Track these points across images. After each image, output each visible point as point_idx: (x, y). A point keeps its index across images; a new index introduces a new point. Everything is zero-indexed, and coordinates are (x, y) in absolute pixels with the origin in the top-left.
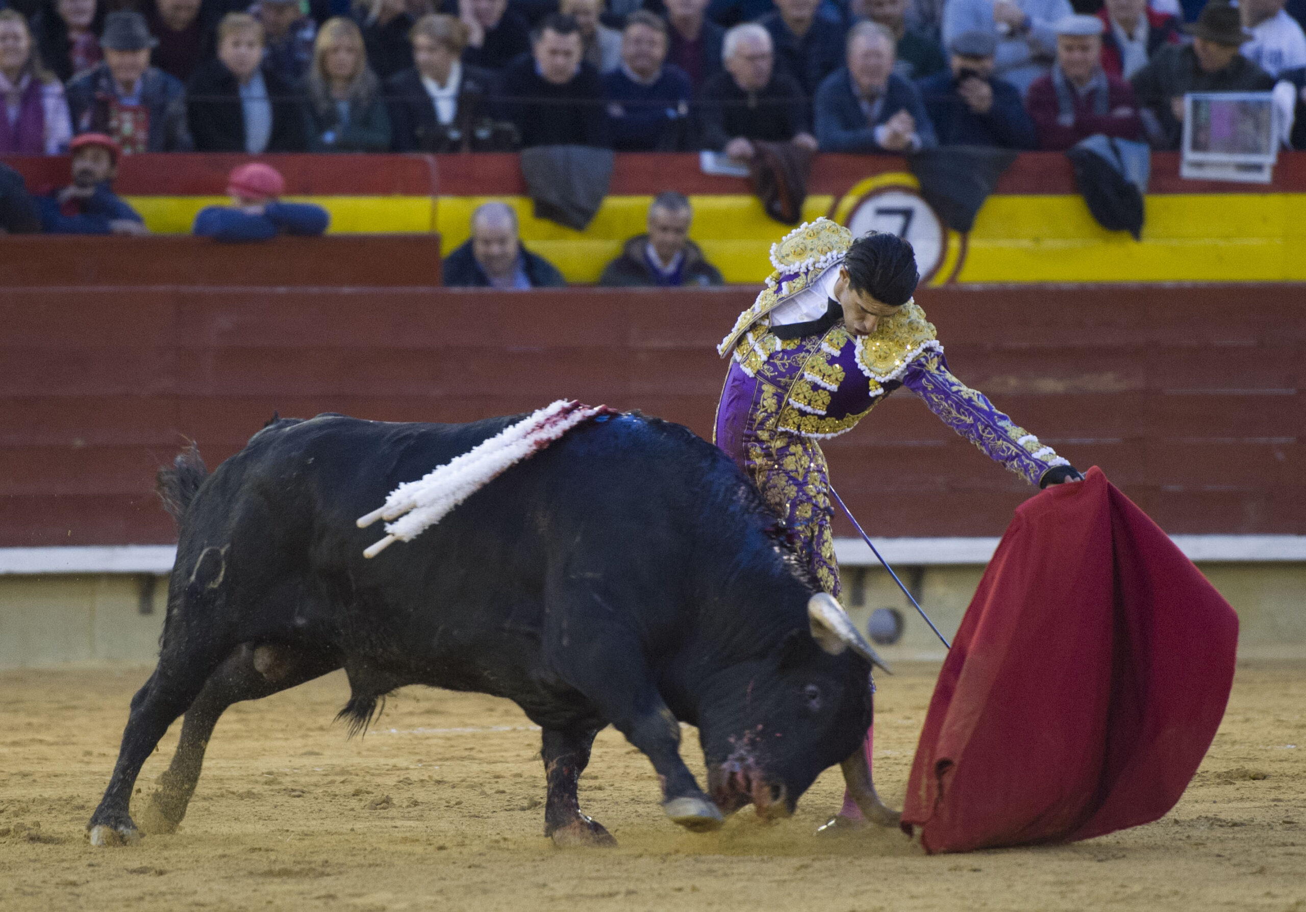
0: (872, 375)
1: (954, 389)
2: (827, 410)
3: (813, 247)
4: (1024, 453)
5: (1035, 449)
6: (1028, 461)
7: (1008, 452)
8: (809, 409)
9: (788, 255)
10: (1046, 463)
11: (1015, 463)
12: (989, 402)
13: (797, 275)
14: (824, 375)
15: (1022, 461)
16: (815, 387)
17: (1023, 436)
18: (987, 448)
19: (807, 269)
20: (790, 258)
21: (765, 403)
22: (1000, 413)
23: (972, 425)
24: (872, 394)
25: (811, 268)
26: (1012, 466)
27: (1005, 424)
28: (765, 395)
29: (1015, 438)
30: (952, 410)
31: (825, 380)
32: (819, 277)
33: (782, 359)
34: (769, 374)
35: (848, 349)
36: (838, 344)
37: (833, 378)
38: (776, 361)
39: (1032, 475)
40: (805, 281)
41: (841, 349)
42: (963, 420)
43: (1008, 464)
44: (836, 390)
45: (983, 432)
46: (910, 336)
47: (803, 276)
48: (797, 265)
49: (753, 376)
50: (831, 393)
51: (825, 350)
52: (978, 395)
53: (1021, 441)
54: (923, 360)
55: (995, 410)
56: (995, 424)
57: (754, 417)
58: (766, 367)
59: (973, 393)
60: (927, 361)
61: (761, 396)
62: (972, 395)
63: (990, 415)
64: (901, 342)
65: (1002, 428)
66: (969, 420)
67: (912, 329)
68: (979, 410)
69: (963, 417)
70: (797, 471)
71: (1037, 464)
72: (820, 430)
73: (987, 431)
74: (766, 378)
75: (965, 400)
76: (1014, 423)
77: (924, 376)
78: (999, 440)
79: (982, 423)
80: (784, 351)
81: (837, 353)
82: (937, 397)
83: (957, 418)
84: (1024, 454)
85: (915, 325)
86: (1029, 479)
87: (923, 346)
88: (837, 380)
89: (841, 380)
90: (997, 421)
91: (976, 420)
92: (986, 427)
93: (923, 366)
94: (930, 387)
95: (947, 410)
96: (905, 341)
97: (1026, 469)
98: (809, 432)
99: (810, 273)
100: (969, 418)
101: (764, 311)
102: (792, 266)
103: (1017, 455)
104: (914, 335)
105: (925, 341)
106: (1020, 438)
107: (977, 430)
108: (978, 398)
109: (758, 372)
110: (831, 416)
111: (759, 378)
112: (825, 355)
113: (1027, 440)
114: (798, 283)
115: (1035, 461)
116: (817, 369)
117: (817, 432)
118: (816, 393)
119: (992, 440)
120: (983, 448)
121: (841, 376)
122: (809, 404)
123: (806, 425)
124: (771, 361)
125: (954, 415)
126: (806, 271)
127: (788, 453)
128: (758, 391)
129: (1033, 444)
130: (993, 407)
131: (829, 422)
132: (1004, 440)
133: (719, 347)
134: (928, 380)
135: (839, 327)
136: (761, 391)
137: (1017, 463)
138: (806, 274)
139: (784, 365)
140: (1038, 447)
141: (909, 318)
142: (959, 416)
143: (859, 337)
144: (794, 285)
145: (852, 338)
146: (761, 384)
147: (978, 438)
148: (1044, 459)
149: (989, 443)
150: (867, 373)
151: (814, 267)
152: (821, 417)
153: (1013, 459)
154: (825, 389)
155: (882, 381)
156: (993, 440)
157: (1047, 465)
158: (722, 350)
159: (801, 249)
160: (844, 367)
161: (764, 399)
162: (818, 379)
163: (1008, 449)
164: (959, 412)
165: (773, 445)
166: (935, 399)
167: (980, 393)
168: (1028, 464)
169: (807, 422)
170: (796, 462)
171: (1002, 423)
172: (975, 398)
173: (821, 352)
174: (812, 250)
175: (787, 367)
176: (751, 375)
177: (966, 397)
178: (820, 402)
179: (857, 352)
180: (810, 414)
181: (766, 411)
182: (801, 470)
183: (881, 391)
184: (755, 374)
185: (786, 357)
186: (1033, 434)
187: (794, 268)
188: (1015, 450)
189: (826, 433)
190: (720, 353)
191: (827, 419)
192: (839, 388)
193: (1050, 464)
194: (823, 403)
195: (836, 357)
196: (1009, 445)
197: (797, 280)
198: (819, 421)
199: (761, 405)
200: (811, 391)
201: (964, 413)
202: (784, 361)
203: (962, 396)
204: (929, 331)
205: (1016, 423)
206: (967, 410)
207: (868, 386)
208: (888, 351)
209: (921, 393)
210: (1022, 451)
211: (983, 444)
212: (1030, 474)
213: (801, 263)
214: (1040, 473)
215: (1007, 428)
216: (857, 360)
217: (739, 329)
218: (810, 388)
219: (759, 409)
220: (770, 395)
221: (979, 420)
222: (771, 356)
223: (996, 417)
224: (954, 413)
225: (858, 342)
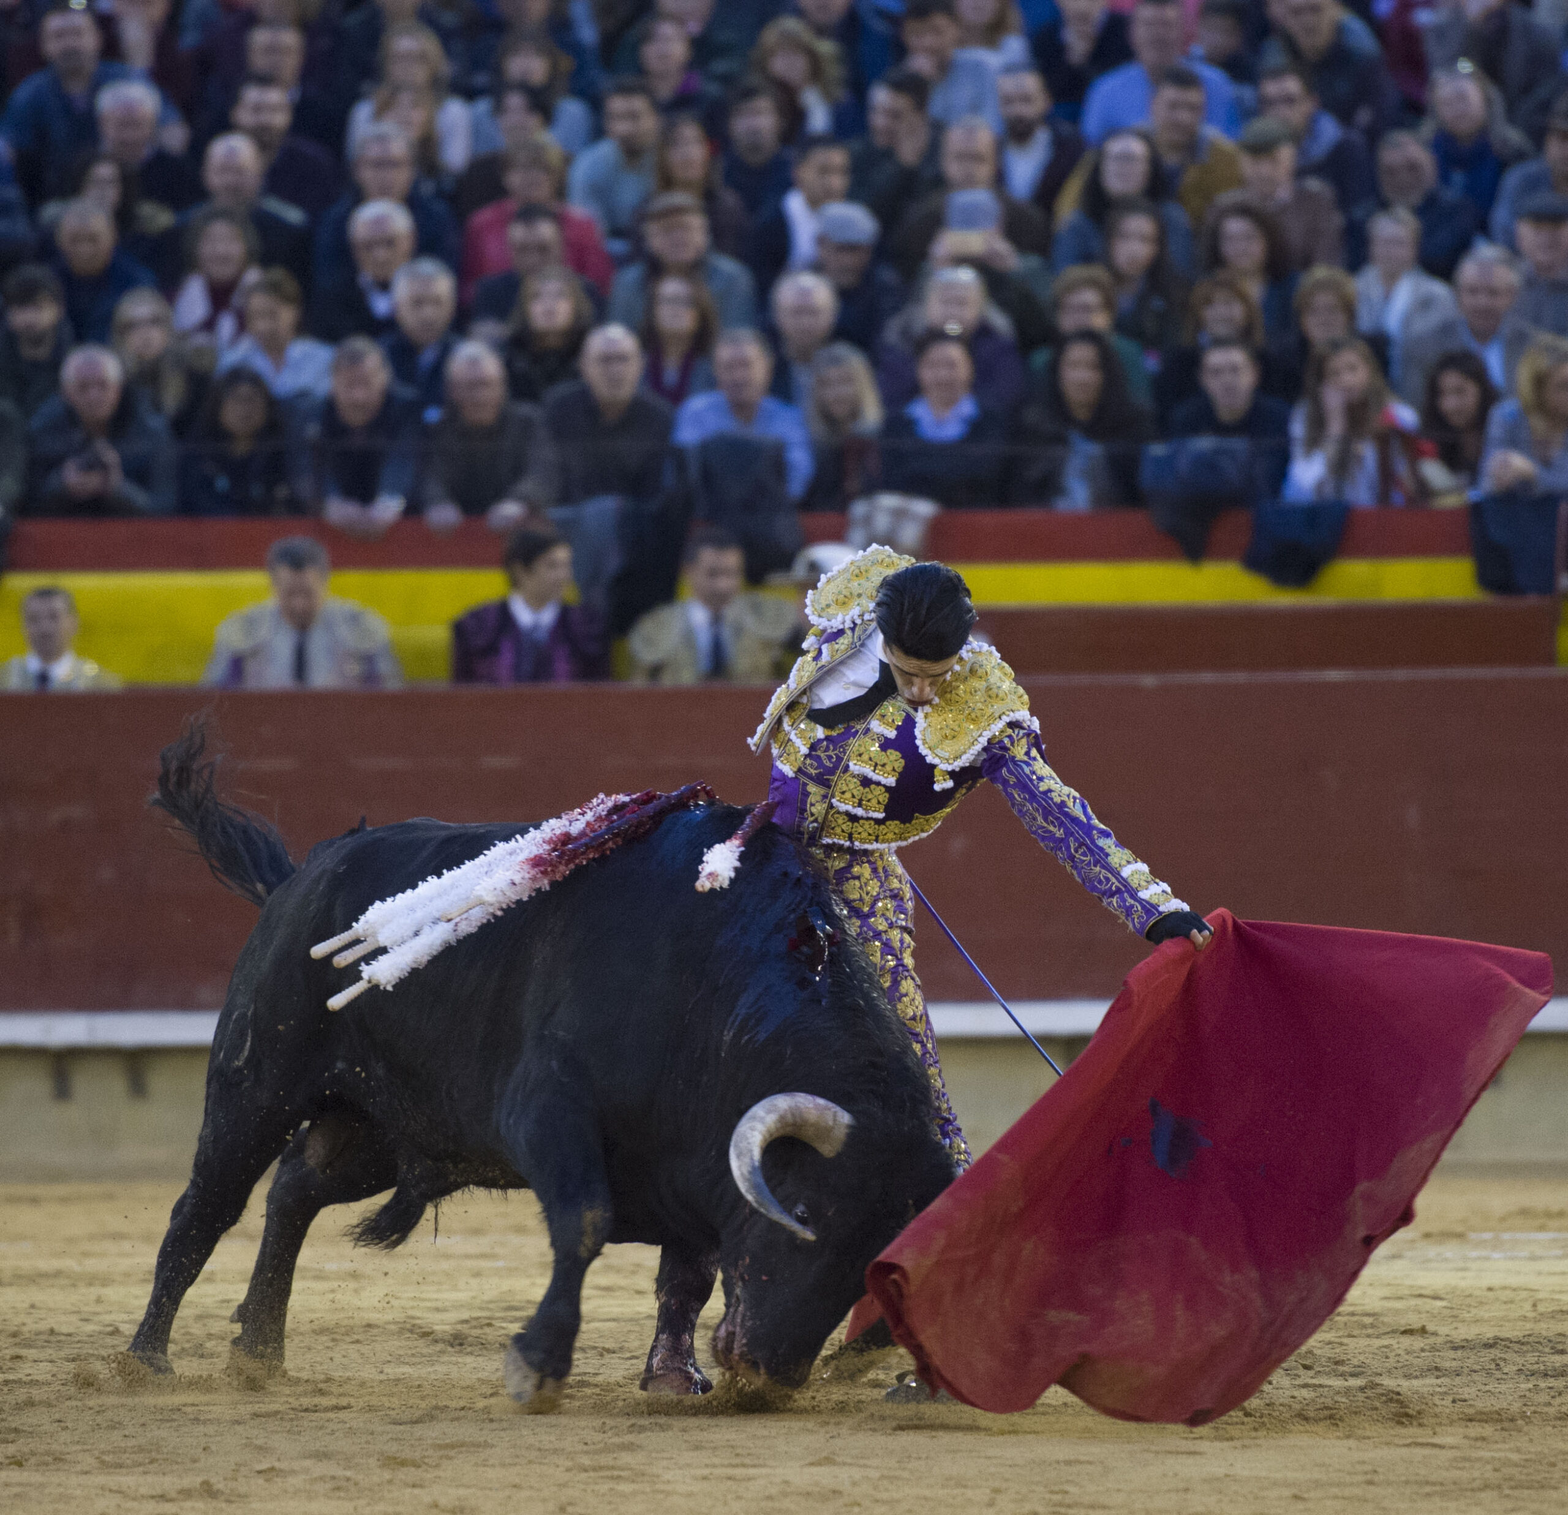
0: (936, 761)
1: (1043, 787)
2: (885, 811)
3: (861, 592)
4: (1127, 889)
5: (1143, 883)
6: (1132, 902)
7: (1107, 885)
8: (860, 812)
9: (828, 606)
10: (1155, 907)
11: (1114, 900)
12: (1089, 810)
13: (841, 633)
14: (876, 765)
15: (1124, 901)
16: (866, 782)
17: (1129, 862)
18: (1079, 874)
19: (854, 622)
20: (831, 611)
21: (814, 810)
22: (1102, 826)
23: (1061, 840)
24: (937, 787)
25: (858, 621)
26: (1110, 904)
27: (1108, 844)
28: (812, 799)
29: (1117, 866)
30: (1037, 815)
31: (877, 771)
32: (868, 632)
33: (827, 749)
34: (813, 772)
35: (907, 728)
36: (893, 721)
37: (889, 768)
38: (819, 753)
39: (1136, 920)
40: (851, 640)
41: (898, 728)
42: (1051, 832)
43: (1105, 901)
44: (894, 785)
45: (1076, 851)
46: (987, 706)
47: (849, 632)
48: (840, 618)
49: (794, 775)
50: (888, 789)
51: (875, 730)
52: (1075, 798)
53: (1126, 872)
54: (1006, 741)
55: (1096, 822)
56: (1093, 842)
57: (802, 829)
58: (808, 761)
59: (1068, 796)
60: (1012, 744)
61: (806, 802)
62: (1066, 799)
63: (1088, 828)
64: (973, 716)
65: (1101, 849)
66: (1059, 833)
67: (990, 697)
68: (1075, 820)
69: (1051, 828)
70: (861, 899)
71: (1143, 907)
72: (881, 837)
73: (1081, 851)
74: (810, 777)
75: (1055, 804)
76: (1120, 842)
77: (1006, 764)
78: (1095, 866)
79: (1076, 840)
80: (827, 738)
81: (892, 734)
82: (1019, 795)
83: (1044, 827)
84: (1128, 891)
85: (995, 690)
86: (1131, 926)
87: (1006, 719)
88: (894, 770)
89: (900, 770)
90: (1096, 837)
91: (1068, 833)
92: (1081, 845)
93: (1006, 749)
94: (1012, 780)
95: (1031, 814)
96: (979, 715)
97: (1129, 911)
98: (864, 843)
99: (857, 629)
100: (1059, 830)
101: (802, 686)
102: (833, 621)
103: (1118, 891)
104: (992, 706)
105: (1007, 713)
106: (1125, 866)
107: (1068, 848)
108: (1074, 802)
109: (800, 770)
110: (893, 819)
111: (803, 779)
112: (875, 737)
113: (1135, 870)
114: (843, 644)
115: (1140, 901)
116: (865, 757)
117: (877, 841)
118: (867, 790)
119: (1086, 865)
120: (1075, 873)
121: (900, 764)
122: (860, 805)
123: (859, 833)
124: (814, 753)
125: (1039, 823)
126: (852, 626)
127: (849, 876)
128: (802, 794)
129: (1142, 877)
130: (1094, 817)
131: (891, 828)
132: (1103, 867)
133: (751, 742)
134: (1010, 771)
135: (894, 698)
136: (807, 794)
137: (1117, 902)
138: (853, 629)
139: (830, 758)
140: (1148, 882)
141: (987, 681)
142: (1045, 825)
143: (920, 708)
144: (837, 646)
145: (912, 711)
146: (805, 785)
147: (1068, 858)
148: (1154, 901)
149: (1083, 868)
150: (930, 759)
151: (863, 620)
152: (878, 822)
153: (1112, 895)
154: (878, 784)
155: (950, 768)
156: (1089, 864)
157: (1157, 910)
158: (755, 745)
159: (845, 596)
160: (901, 752)
161: (812, 805)
162: (868, 771)
163: (1108, 880)
164: (1046, 820)
165: (829, 865)
166: (1016, 796)
167: (1077, 795)
168: (1132, 906)
169: (860, 830)
170: (861, 888)
171: (1102, 842)
172: (1070, 804)
173: (870, 735)
174: (859, 595)
175: (834, 760)
176: (791, 774)
177: (1058, 800)
178: (874, 802)
179: (917, 732)
180: (862, 818)
181: (816, 821)
182: (867, 898)
183: (950, 784)
184: (795, 773)
185: (831, 748)
186: (1144, 861)
187: (836, 624)
188: (1117, 883)
189: (888, 841)
190: (753, 748)
191: (888, 823)
192: (897, 781)
193: (1161, 909)
194: (879, 803)
195: (890, 739)
196: (1110, 876)
197: (841, 640)
198: (876, 826)
199: (809, 812)
200: (861, 788)
201: (1052, 823)
202: (830, 753)
203: (1052, 799)
204: (1015, 697)
205: (1122, 843)
206: (1057, 819)
207: (933, 776)
208: (957, 729)
209: (1001, 787)
210: (1125, 886)
211: (1074, 867)
212: (1133, 919)
213: (844, 616)
214: (1147, 921)
215: (1108, 850)
216: (918, 742)
217: (772, 715)
218: (859, 783)
219: (807, 819)
220: (819, 798)
221: (1072, 834)
222: (813, 747)
223: (1095, 832)
224: (1040, 820)
225: (919, 717)
